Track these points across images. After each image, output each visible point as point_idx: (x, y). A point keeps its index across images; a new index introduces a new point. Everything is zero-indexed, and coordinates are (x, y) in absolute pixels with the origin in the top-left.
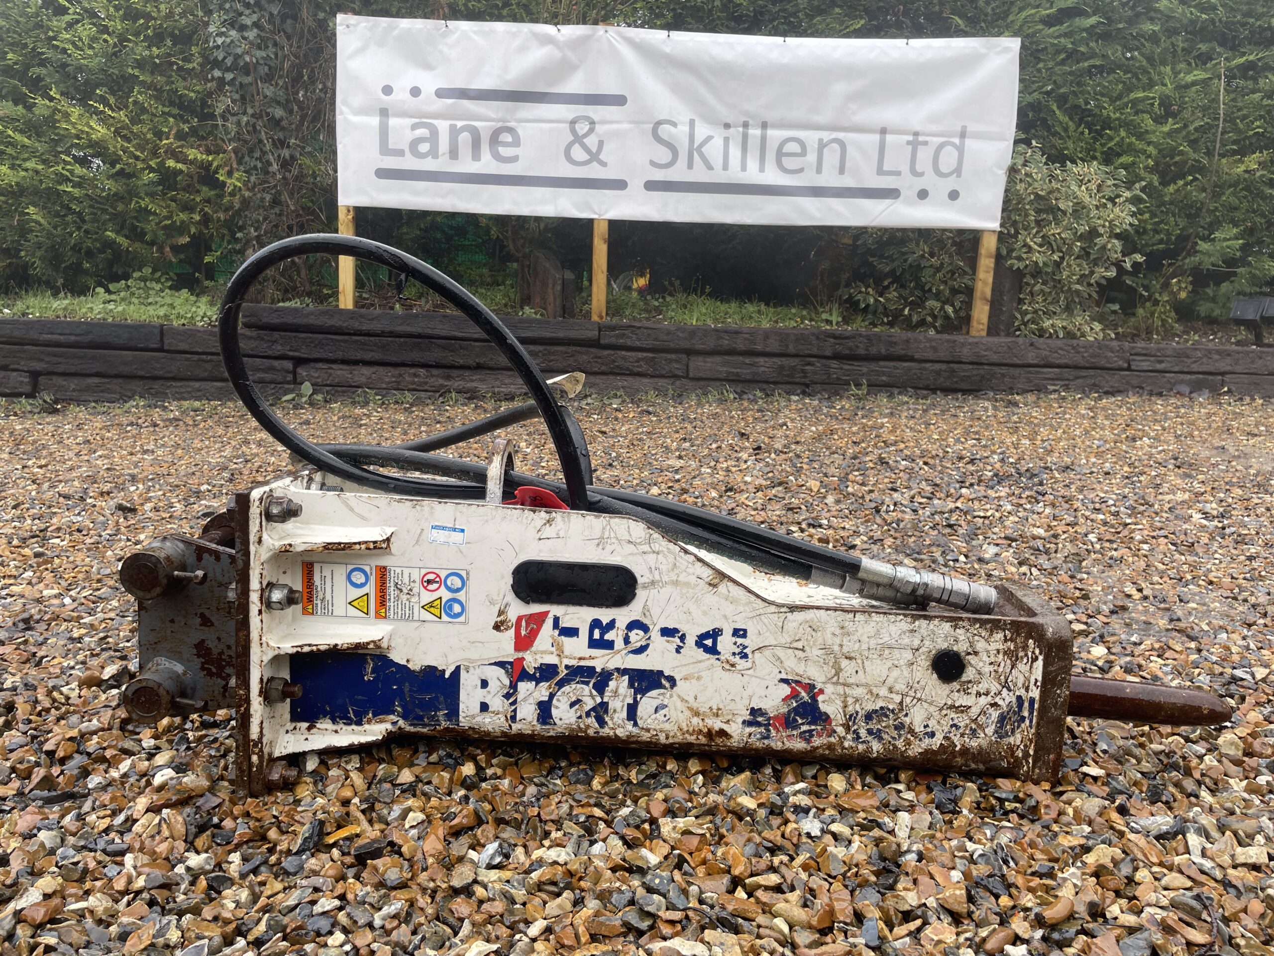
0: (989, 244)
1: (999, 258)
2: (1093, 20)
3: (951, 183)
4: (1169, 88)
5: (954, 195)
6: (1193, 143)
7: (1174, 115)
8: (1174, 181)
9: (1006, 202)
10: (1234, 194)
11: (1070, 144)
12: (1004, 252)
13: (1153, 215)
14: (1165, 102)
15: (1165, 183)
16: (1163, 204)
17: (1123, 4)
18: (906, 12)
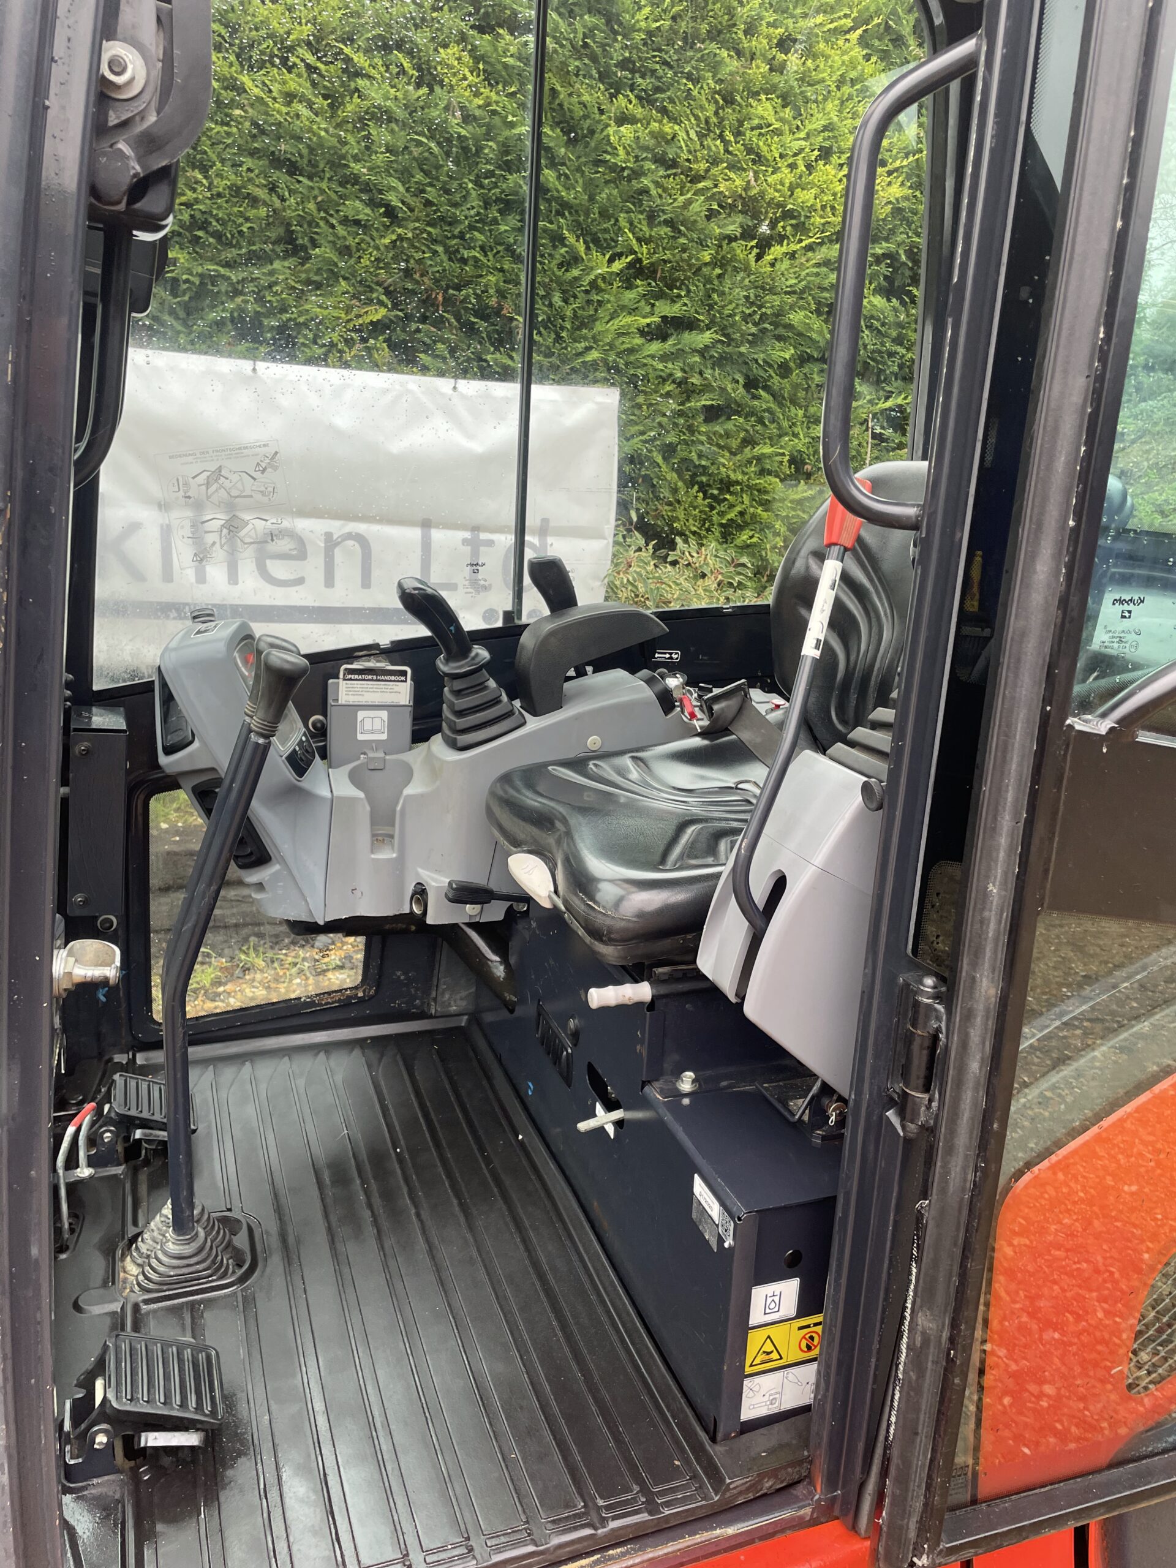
4: (802, 441)
7: (807, 477)
11: (682, 514)
14: (797, 459)
17: (746, 318)
18: (448, 301)
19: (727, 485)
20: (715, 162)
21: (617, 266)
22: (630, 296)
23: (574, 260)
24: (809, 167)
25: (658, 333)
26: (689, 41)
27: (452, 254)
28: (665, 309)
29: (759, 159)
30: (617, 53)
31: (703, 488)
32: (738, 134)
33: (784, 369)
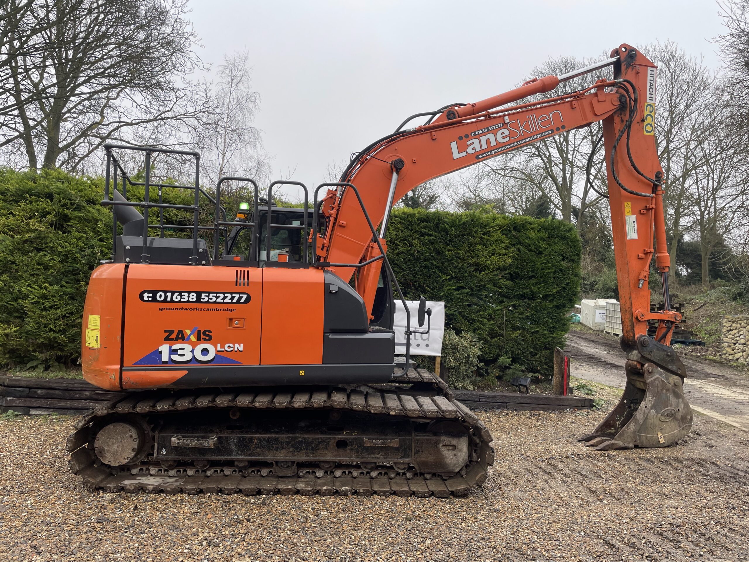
0: (438, 360)
1: (441, 364)
2: (467, 290)
3: (426, 342)
4: (491, 312)
5: (427, 346)
6: (499, 327)
7: (493, 319)
8: (494, 338)
9: (443, 346)
10: (512, 343)
11: (463, 326)
12: (443, 362)
13: (489, 348)
14: (490, 315)
15: (492, 338)
16: (491, 345)
17: (476, 286)
18: (413, 285)
19: (474, 320)
20: (469, 257)
21: (448, 277)
22: (450, 283)
23: (438, 276)
24: (490, 257)
25: (458, 289)
26: (463, 235)
27: (414, 276)
28: (458, 285)
29: (478, 256)
30: (448, 238)
31: (468, 321)
32: (473, 252)
33: (486, 296)
